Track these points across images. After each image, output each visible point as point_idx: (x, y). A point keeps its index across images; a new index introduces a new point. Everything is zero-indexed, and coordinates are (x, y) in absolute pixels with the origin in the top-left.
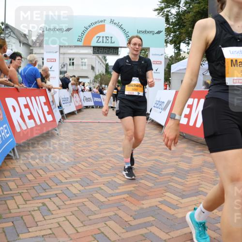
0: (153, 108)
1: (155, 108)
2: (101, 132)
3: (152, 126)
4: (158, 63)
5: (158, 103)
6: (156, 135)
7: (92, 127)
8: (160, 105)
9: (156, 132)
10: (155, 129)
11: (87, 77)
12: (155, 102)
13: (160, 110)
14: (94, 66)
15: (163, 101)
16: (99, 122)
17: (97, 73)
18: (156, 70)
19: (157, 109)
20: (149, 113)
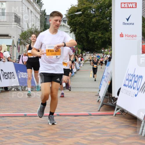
1: (127, 88)
2: (28, 134)
4: (130, 5)
6: (128, 137)
7: (11, 125)
8: (135, 82)
11: (7, 36)
16: (25, 116)
17: (26, 29)
18: (128, 20)
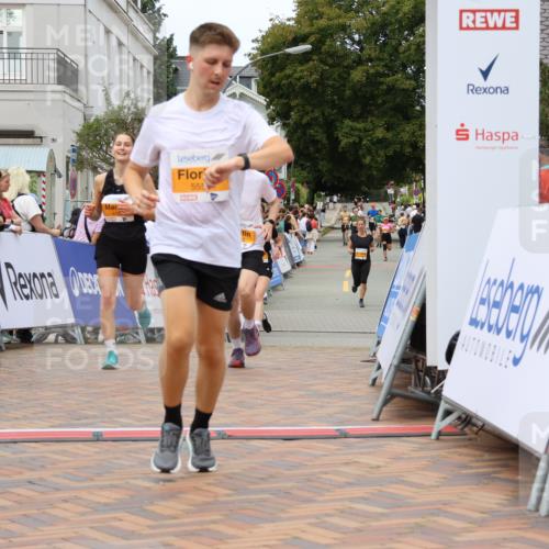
0: (468, 332)
1: (484, 334)
2: (108, 507)
3: (460, 456)
4: (494, 19)
5: (496, 294)
6: (488, 518)
7: (44, 474)
8: (515, 309)
9: (490, 498)
10: (484, 479)
11: (29, 134)
12: (476, 290)
13: (516, 346)
14: (75, 57)
15: (529, 282)
16: (98, 438)
17: (99, 110)
18: (485, 74)
19: (491, 337)
20: (442, 365)
